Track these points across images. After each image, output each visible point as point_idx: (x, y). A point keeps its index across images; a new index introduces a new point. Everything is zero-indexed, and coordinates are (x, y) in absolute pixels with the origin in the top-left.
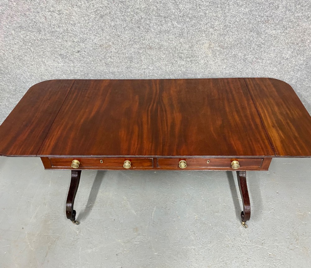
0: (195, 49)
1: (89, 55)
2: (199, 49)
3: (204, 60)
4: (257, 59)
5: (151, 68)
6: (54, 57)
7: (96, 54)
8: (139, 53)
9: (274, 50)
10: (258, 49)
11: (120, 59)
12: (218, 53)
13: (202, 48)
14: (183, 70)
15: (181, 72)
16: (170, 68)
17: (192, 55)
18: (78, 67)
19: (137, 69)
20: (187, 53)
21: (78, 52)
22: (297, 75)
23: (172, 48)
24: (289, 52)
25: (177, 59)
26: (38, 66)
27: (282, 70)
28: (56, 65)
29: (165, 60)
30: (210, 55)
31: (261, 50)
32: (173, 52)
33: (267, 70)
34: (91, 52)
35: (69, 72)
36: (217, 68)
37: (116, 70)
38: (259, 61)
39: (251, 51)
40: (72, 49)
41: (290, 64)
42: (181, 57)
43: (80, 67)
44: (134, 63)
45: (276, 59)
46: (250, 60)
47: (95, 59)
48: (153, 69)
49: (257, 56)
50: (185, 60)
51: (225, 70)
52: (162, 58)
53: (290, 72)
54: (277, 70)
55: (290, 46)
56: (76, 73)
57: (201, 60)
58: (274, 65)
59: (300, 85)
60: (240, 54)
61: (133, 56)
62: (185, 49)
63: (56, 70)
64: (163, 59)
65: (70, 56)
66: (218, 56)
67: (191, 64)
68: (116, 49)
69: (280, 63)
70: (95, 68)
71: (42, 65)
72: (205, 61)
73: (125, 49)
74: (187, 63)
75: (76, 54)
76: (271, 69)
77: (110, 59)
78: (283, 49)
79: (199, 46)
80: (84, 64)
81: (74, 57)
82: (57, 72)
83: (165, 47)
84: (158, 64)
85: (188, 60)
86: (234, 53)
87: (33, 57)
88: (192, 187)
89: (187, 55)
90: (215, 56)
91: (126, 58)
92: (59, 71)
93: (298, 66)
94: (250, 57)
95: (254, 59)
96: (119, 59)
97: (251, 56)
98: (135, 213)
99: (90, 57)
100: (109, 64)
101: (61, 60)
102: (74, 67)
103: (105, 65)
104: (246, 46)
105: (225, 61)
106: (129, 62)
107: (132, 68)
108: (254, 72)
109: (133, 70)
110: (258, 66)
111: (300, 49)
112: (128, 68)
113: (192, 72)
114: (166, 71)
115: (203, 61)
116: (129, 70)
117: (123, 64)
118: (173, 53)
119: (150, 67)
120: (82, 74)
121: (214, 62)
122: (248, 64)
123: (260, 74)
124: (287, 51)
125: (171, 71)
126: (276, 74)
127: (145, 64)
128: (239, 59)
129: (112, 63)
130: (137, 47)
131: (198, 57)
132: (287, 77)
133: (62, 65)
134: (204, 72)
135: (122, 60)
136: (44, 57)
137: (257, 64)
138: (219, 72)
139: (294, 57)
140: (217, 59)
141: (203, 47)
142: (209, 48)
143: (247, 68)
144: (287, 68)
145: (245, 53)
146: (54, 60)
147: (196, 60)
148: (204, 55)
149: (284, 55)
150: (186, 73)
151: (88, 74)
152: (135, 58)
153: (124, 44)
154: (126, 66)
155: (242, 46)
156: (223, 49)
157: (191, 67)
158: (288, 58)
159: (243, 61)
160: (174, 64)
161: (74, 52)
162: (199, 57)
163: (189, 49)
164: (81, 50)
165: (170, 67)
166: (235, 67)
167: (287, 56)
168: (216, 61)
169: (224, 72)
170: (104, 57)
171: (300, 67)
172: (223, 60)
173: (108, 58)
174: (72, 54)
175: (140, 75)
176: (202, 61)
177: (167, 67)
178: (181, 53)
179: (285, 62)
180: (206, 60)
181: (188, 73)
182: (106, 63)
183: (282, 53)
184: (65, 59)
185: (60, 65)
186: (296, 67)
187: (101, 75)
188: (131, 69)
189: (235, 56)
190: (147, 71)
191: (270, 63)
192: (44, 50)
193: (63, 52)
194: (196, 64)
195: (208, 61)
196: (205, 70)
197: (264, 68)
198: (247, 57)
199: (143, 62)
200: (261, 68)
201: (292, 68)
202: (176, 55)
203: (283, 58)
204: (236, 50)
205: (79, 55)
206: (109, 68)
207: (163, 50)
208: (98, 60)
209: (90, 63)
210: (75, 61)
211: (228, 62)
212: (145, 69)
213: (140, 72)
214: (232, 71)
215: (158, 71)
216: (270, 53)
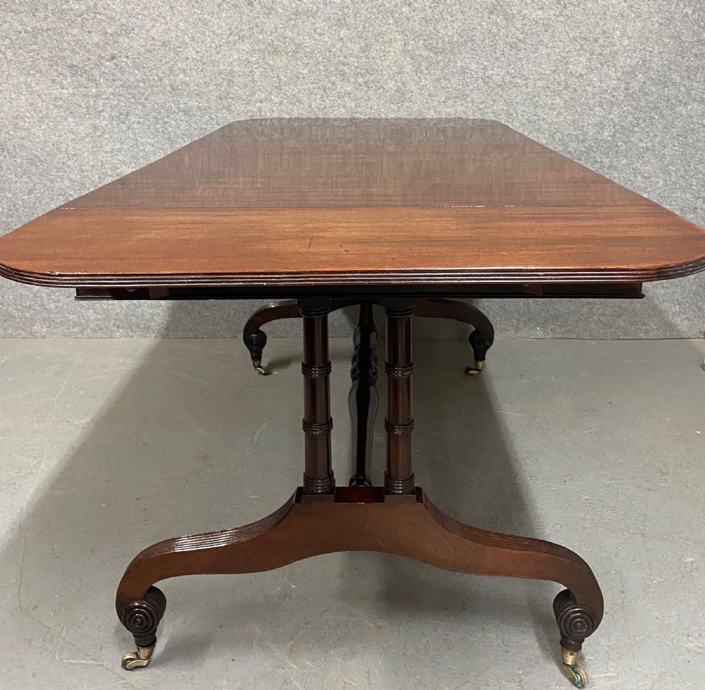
0: (373, 54)
1: (137, 66)
2: (382, 54)
3: (396, 80)
4: (514, 77)
5: (276, 100)
6: (56, 73)
7: (152, 64)
8: (249, 62)
9: (549, 55)
10: (512, 53)
13: (389, 52)
14: (348, 104)
15: (344, 111)
16: (318, 100)
17: (367, 70)
18: (106, 97)
19: (244, 102)
20: (356, 65)
21: (113, 58)
22: (612, 116)
23: (324, 52)
24: (583, 60)
25: (334, 78)
26: (13, 96)
27: (575, 102)
28: (55, 92)
29: (307, 81)
30: (408, 68)
31: (518, 57)
32: (325, 61)
33: (541, 103)
34: (142, 58)
35: (84, 110)
36: (425, 101)
38: (519, 81)
39: (497, 59)
40: (99, 52)
41: (588, 88)
42: (343, 74)
43: (112, 97)
44: (237, 86)
45: (556, 77)
46: (498, 79)
47: (148, 76)
48: (281, 103)
49: (513, 71)
50: (352, 80)
51: (445, 106)
52: (301, 76)
53: (594, 107)
54: (562, 104)
55: (581, 46)
56: (101, 112)
57: (389, 81)
58: (555, 91)
59: (625, 143)
60: (474, 66)
61: (236, 69)
62: (351, 55)
63: (54, 105)
64: (304, 78)
65: (92, 69)
67: (366, 92)
68: (197, 52)
69: (566, 87)
70: (146, 99)
71: (25, 92)
73: (218, 53)
74: (357, 89)
75: (108, 63)
76: (550, 102)
77: (181, 76)
78: (567, 53)
79: (383, 47)
80: (121, 89)
81: (100, 71)
82: (55, 111)
83: (308, 50)
84: (291, 90)
85: (361, 80)
86: (459, 63)
87: (6, 73)
89: (356, 68)
90: (418, 70)
91: (220, 74)
92: (61, 107)
93: (609, 91)
95: (508, 78)
96: (202, 76)
97: (499, 70)
99: (136, 72)
100: (179, 89)
102: (97, 96)
104: (484, 47)
105: (443, 83)
106: (225, 84)
107: (232, 98)
108: (511, 111)
109: (233, 103)
110: (518, 96)
111: (604, 52)
112: (222, 99)
113: (369, 110)
114: (310, 106)
115: (393, 82)
116: (226, 104)
117: (211, 88)
119: (273, 97)
121: (417, 86)
122: (496, 91)
123: (525, 114)
124: (577, 58)
126: (562, 114)
127: (264, 90)
128: (473, 79)
129: (187, 84)
130: (244, 48)
131: (380, 73)
132: (589, 122)
133: (71, 91)
135: (211, 80)
136: (32, 72)
137: (515, 89)
138: (432, 111)
139: (594, 71)
140: (425, 78)
141: (391, 49)
142: (405, 52)
143: (494, 101)
144: (586, 99)
145: (486, 63)
146: (53, 81)
147: (378, 82)
148: (395, 69)
149: (571, 66)
151: (127, 115)
152: (240, 74)
153: (217, 42)
154: (217, 94)
155: (476, 46)
156: (436, 53)
157: (366, 98)
158: (583, 73)
159: (482, 84)
160: (328, 92)
161: (103, 58)
162: (384, 72)
163: (361, 55)
164: (120, 54)
165: (318, 97)
166: (466, 99)
167: (580, 70)
169: (444, 110)
170: (168, 72)
171: (614, 96)
172: (438, 80)
173: (177, 72)
174: (97, 65)
176: (391, 84)
177: (313, 96)
178: (344, 64)
179: (578, 84)
180: (399, 80)
183: (567, 62)
184: (79, 78)
187: (156, 118)
188: (230, 101)
189: (463, 71)
190: (266, 107)
191: (543, 87)
192: (36, 56)
193: (77, 60)
194: (379, 92)
195: (403, 84)
196: (399, 105)
197: (532, 99)
198: (491, 72)
199: (259, 83)
200: (526, 100)
201: (597, 98)
202: (333, 69)
203: (571, 73)
204: (465, 57)
205: (114, 66)
206: (179, 99)
207: (302, 55)
208: (156, 78)
209: (137, 87)
210: (102, 80)
211: (449, 85)
212: (261, 102)
213: (249, 108)
214: (460, 108)
215: (291, 107)
216: (541, 64)
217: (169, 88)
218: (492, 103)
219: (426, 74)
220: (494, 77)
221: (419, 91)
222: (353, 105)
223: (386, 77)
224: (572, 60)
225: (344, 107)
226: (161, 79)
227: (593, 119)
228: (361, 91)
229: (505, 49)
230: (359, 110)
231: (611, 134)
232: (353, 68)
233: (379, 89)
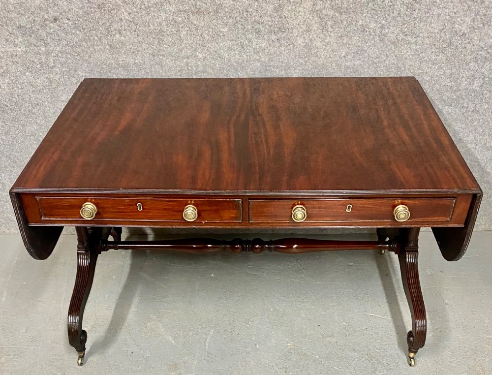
0: (286, 13)
1: (76, 27)
2: (293, 14)
3: (304, 38)
4: (406, 35)
5: (201, 56)
6: (8, 33)
7: (91, 25)
8: (175, 22)
9: (439, 15)
10: (407, 13)
11: (138, 36)
12: (330, 23)
13: (299, 12)
14: (263, 59)
15: (259, 65)
16: (237, 56)
17: (280, 28)
18: (55, 55)
19: (173, 58)
20: (270, 23)
21: (55, 20)
22: (483, 70)
23: (241, 12)
24: (468, 20)
25: (251, 35)
27: (455, 58)
28: (11, 50)
29: (226, 38)
30: (315, 27)
31: (413, 16)
32: (242, 20)
33: (426, 58)
34: (81, 20)
35: (38, 66)
36: (328, 56)
37: (130, 60)
38: (411, 39)
39: (393, 18)
40: (43, 13)
41: (469, 47)
42: (258, 32)
43: (60, 55)
44: (166, 44)
45: (443, 35)
46: (392, 37)
47: (88, 36)
48: (205, 58)
49: (406, 30)
50: (266, 37)
51: (346, 60)
52: (221, 34)
53: (470, 62)
54: (444, 59)
55: (469, 7)
56: (53, 67)
57: (299, 38)
58: (439, 48)
60: (373, 25)
61: (165, 28)
62: (265, 14)
63: (12, 61)
64: (224, 35)
65: (39, 29)
66: (330, 30)
67: (278, 48)
68: (129, 14)
69: (450, 44)
70: (90, 57)
72: (306, 41)
73: (148, 14)
74: (270, 45)
75: (52, 25)
76: (433, 58)
77: (117, 36)
78: (455, 13)
79: (294, 7)
80: (67, 48)
81: (46, 32)
82: (14, 66)
83: (227, 10)
84: (213, 47)
85: (274, 37)
86: (360, 22)
88: (283, 298)
89: (270, 26)
90: (324, 29)
91: (151, 33)
92: (18, 63)
93: (485, 49)
94: (392, 33)
95: (401, 36)
96: (136, 36)
97: (395, 28)
98: (173, 342)
99: (78, 33)
100: (117, 48)
101: (20, 39)
102: (48, 54)
103: (109, 48)
104: (383, 7)
105: (345, 40)
106: (156, 42)
107: (163, 56)
108: (400, 65)
109: (164, 59)
110: (407, 52)
111: (488, 13)
112: (154, 56)
113: (281, 64)
114: (230, 61)
116: (157, 59)
117: (144, 46)
118: (243, 23)
119: (198, 54)
120: (64, 69)
121: (323, 43)
122: (389, 48)
124: (463, 18)
125: (240, 61)
127: (189, 48)
128: (371, 37)
129: (124, 44)
130: (171, 9)
131: (291, 31)
132: (464, 75)
133: (24, 50)
134: (305, 65)
135: (143, 39)
137: (406, 45)
138: (334, 64)
139: (476, 31)
140: (330, 36)
141: (301, 9)
142: (313, 11)
143: (387, 56)
144: (465, 55)
145: (383, 22)
146: (7, 40)
147: (288, 39)
148: (304, 27)
149: (457, 26)
150: (269, 66)
151: (75, 71)
152: (168, 33)
153: (146, 3)
154: (150, 52)
155: (376, 6)
156: (341, 13)
157: (278, 53)
158: (466, 32)
159: (379, 41)
160: (245, 47)
161: (47, 20)
162: (294, 30)
163: (274, 14)
164: (61, 16)
165: (237, 52)
166: (363, 54)
167: (464, 29)
168: (327, 41)
169: (344, 64)
170: (106, 33)
172: (341, 37)
173: (114, 33)
174: (42, 26)
175: (179, 71)
176: (300, 41)
177: (233, 52)
178: (259, 23)
179: (460, 42)
180: (307, 38)
181: (274, 67)
182: (110, 46)
183: (455, 22)
184: (29, 38)
185: (19, 50)
186: (480, 53)
187: (101, 73)
188: (161, 57)
189: (363, 29)
190: (192, 62)
191: (430, 44)
193: (24, 21)
194: (289, 47)
195: (311, 40)
196: (306, 59)
197: (419, 55)
198: (387, 30)
199: (185, 41)
200: (414, 55)
201: (474, 55)
202: (249, 27)
203: (456, 32)
204: (365, 17)
205: (57, 27)
206: (117, 56)
207: (222, 15)
208: (96, 38)
209: (80, 46)
210: (49, 40)
211: (350, 42)
212: (188, 58)
213: (178, 63)
214: (358, 62)
215: (213, 62)
216: (431, 23)
217: (108, 47)
218: (385, 58)
219: (331, 32)
220: (390, 34)
221: (324, 47)
222: (267, 59)
223: (295, 35)
224: (458, 19)
225: (259, 61)
226: (100, 39)
227: (467, 72)
228: (274, 47)
229: (402, 9)
230: (272, 63)
231: (480, 84)
232: (267, 26)
233: (289, 45)
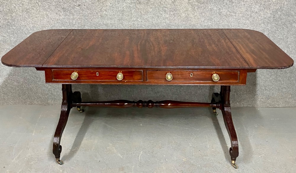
0: (177, 4)
2: (180, 4)
3: (185, 13)
5: (140, 20)
6: (57, 11)
7: (94, 8)
8: (130, 7)
9: (244, 5)
10: (230, 4)
13: (183, 3)
18: (76, 19)
19: (128, 21)
20: (170, 8)
21: (79, 6)
23: (158, 3)
24: (257, 6)
25: (162, 12)
26: (41, 19)
27: (254, 22)
28: (57, 17)
29: (151, 13)
30: (190, 9)
31: (232, 5)
32: (158, 6)
33: (241, 22)
34: (90, 6)
35: (68, 24)
36: (196, 21)
38: (233, 14)
39: (224, 6)
40: (74, 3)
41: (259, 17)
42: (165, 11)
43: (79, 19)
44: (125, 16)
45: (247, 13)
48: (142, 21)
49: (230, 10)
50: (168, 13)
52: (149, 12)
53: (261, 24)
54: (249, 23)
56: (74, 25)
58: (246, 18)
59: (273, 37)
60: (215, 8)
61: (125, 9)
62: (168, 4)
63: (57, 22)
65: (71, 9)
67: (174, 17)
69: (251, 16)
70: (92, 20)
71: (46, 17)
75: (77, 7)
76: (244, 22)
80: (82, 17)
81: (74, 10)
82: (57, 24)
83: (152, 2)
84: (145, 17)
85: (172, 13)
86: (210, 7)
87: (38, 11)
89: (170, 9)
90: (194, 10)
91: (119, 11)
92: (60, 23)
93: (267, 18)
95: (228, 13)
96: (112, 12)
97: (225, 10)
99: (88, 11)
100: (104, 17)
101: (63, 14)
102: (73, 19)
105: (203, 14)
106: (121, 15)
107: (123, 20)
108: (229, 25)
110: (232, 19)
113: (175, 24)
114: (152, 23)
115: (184, 14)
116: (121, 22)
117: (116, 16)
120: (79, 26)
122: (224, 18)
123: (235, 26)
125: (157, 23)
126: (249, 26)
127: (135, 17)
128: (215, 13)
129: (107, 15)
130: (128, 2)
131: (179, 11)
133: (63, 17)
134: (186, 24)
135: (116, 13)
136: (48, 10)
137: (231, 17)
139: (262, 11)
141: (183, 2)
142: (189, 3)
143: (223, 21)
145: (220, 7)
146: (57, 13)
148: (185, 9)
149: (253, 9)
151: (84, 26)
152: (126, 11)
154: (118, 18)
156: (201, 4)
157: (174, 20)
158: (257, 11)
159: (218, 15)
160: (159, 17)
161: (75, 6)
162: (181, 10)
163: (172, 4)
164: (82, 4)
165: (156, 19)
166: (212, 20)
170: (100, 11)
172: (202, 13)
173: (103, 11)
174: (73, 8)
176: (183, 15)
177: (154, 19)
178: (165, 8)
179: (255, 15)
180: (186, 13)
183: (251, 7)
184: (66, 12)
188: (122, 21)
189: (211, 10)
191: (242, 16)
193: (65, 6)
195: (188, 14)
197: (237, 21)
198: (222, 11)
199: (133, 14)
200: (235, 21)
201: (262, 21)
202: (161, 9)
203: (253, 11)
204: (212, 5)
205: (79, 9)
206: (104, 20)
207: (150, 4)
208: (95, 13)
209: (88, 16)
210: (75, 14)
211: (205, 15)
212: (134, 21)
213: (130, 23)
214: (210, 24)
215: (145, 23)
216: (241, 8)
217: (100, 16)
218: (222, 22)
219: (197, 11)
220: (223, 12)
221: (194, 17)
222: (169, 22)
223: (181, 12)
224: (253, 6)
225: (165, 23)
226: (97, 13)
227: (260, 28)
228: (172, 17)
231: (267, 34)
232: (169, 9)
233: (179, 16)
